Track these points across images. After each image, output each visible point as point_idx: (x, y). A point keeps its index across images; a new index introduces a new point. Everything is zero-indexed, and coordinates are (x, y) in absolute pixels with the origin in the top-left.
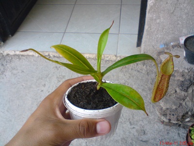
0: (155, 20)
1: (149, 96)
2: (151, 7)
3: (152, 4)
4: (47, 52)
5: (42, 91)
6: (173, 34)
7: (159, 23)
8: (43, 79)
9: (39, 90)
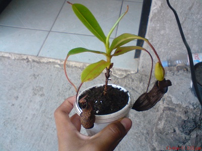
0: (159, 30)
1: (142, 124)
2: (155, 15)
3: (156, 11)
4: (24, 55)
5: (13, 105)
6: (180, 49)
7: (163, 35)
8: (17, 89)
9: (9, 103)
